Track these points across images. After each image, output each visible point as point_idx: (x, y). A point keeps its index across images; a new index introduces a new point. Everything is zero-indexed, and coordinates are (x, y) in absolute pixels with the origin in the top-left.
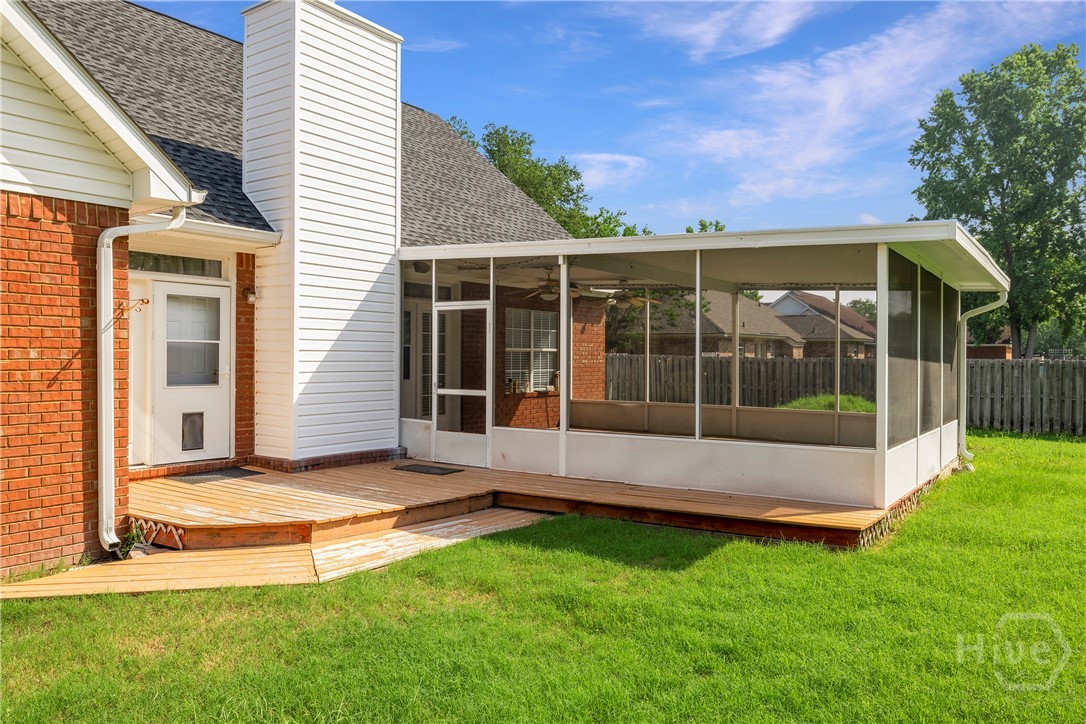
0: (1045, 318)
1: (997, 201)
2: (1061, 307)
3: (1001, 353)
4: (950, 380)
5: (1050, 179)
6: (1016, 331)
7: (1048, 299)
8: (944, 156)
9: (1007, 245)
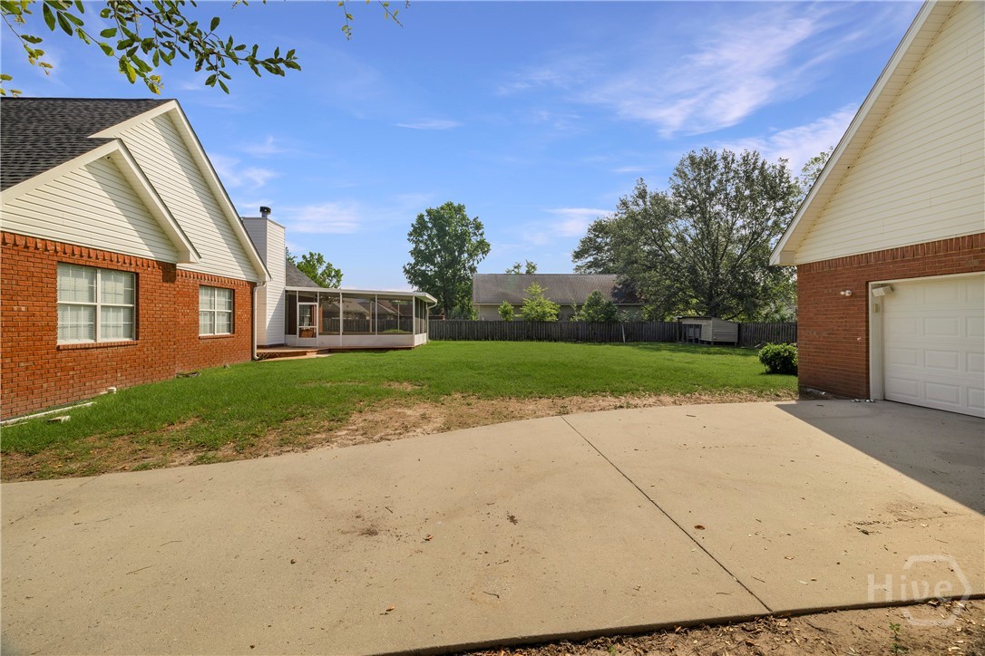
0: (456, 305)
1: (439, 259)
2: (460, 301)
3: (442, 318)
4: (425, 323)
5: (457, 254)
6: (446, 310)
7: (456, 298)
8: (421, 239)
9: (443, 277)
